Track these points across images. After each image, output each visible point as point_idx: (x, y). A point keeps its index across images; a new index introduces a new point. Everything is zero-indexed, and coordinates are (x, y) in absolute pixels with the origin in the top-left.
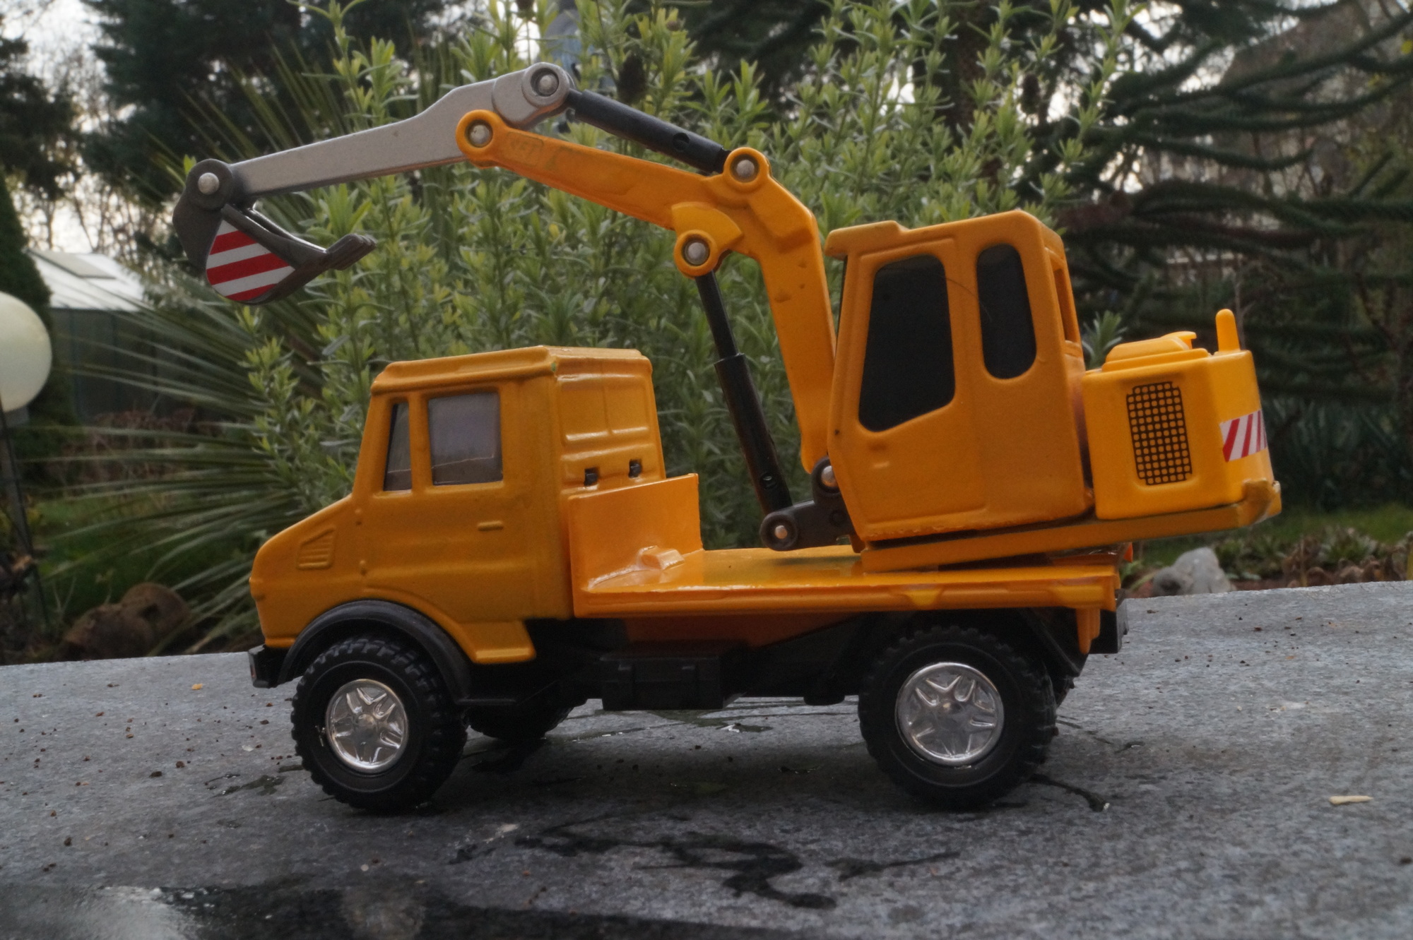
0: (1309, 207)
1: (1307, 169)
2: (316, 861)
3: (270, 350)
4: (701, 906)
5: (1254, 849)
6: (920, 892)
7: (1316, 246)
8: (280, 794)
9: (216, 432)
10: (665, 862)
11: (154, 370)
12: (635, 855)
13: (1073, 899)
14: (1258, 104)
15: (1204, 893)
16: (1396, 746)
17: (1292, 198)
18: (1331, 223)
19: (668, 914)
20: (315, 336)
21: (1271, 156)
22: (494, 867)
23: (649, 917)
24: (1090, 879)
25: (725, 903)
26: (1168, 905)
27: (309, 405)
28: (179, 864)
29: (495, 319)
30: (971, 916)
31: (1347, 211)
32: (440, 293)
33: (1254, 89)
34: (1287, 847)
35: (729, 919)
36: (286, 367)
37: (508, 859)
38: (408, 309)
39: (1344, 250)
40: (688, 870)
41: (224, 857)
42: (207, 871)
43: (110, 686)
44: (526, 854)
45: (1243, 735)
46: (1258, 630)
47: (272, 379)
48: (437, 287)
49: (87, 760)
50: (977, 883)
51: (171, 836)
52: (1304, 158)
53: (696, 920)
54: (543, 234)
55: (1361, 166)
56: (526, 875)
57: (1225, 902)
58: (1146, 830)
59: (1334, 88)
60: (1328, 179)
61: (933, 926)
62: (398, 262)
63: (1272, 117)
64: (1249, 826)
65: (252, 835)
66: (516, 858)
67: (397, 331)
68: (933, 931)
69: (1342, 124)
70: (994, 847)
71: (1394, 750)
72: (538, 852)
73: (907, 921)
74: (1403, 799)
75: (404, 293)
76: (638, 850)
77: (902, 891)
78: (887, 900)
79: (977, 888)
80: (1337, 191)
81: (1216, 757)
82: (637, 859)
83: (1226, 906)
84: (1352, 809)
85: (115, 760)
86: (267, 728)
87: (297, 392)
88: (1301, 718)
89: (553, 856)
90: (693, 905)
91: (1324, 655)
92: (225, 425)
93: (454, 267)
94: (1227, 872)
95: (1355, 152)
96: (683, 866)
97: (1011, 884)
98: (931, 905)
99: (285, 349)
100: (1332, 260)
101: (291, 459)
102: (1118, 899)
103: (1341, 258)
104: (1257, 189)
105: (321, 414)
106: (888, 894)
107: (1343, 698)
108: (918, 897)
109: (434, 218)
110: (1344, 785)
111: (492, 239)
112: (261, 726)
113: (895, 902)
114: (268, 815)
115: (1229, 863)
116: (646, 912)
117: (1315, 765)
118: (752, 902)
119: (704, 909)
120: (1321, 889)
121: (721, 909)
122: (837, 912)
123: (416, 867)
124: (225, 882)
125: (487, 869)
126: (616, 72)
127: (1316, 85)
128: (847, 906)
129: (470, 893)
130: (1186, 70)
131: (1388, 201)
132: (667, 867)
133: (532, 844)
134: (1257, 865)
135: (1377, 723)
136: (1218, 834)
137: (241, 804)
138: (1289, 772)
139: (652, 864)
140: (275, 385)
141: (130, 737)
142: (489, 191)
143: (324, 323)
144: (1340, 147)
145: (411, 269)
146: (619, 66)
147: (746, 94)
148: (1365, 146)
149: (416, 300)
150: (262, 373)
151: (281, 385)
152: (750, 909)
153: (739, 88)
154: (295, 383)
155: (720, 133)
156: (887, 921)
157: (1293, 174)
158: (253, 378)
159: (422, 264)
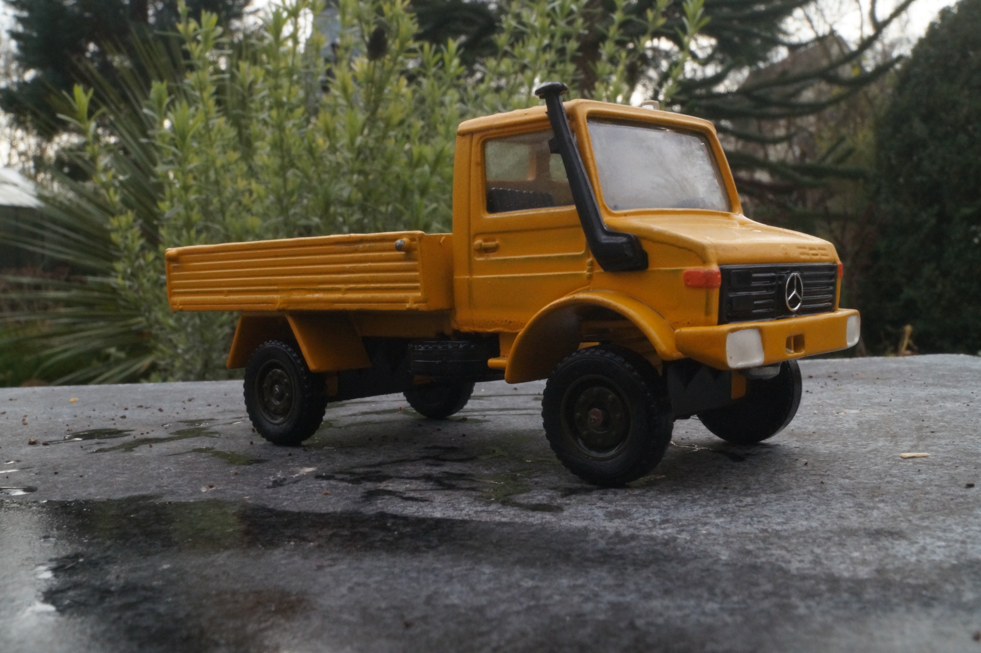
0: (795, 168)
1: (790, 146)
2: (166, 486)
3: (126, 218)
4: (461, 510)
5: (857, 480)
6: (624, 503)
7: (795, 195)
8: (136, 453)
9: (83, 282)
10: (429, 487)
12: (406, 484)
13: (738, 506)
14: (763, 102)
15: (833, 503)
16: (932, 430)
17: (783, 163)
18: (807, 179)
19: (438, 514)
20: (156, 210)
21: (769, 135)
22: (301, 490)
23: (423, 516)
24: (747, 496)
25: (479, 509)
26: (810, 509)
27: (151, 256)
28: (62, 488)
29: (279, 200)
30: (667, 515)
31: (817, 172)
32: (242, 184)
33: (762, 92)
34: (881, 479)
35: (484, 517)
36: (137, 229)
37: (311, 486)
38: (220, 193)
39: (813, 196)
40: (447, 492)
41: (96, 485)
42: (85, 492)
43: (11, 400)
44: (324, 483)
45: (825, 425)
46: (811, 377)
47: (127, 238)
48: (239, 180)
50: (665, 498)
51: (56, 473)
52: (788, 138)
53: (460, 518)
54: (314, 145)
55: (823, 146)
56: (326, 494)
57: (850, 507)
58: (776, 471)
59: (808, 96)
60: (803, 155)
61: (640, 520)
62: (214, 162)
63: (774, 110)
64: (849, 469)
65: (117, 473)
66: (318, 485)
67: (211, 208)
68: (640, 523)
69: (812, 119)
71: (932, 432)
72: (333, 482)
73: (620, 518)
74: (951, 456)
75: (217, 182)
76: (408, 481)
77: (610, 502)
78: (601, 507)
79: (665, 500)
80: (808, 161)
81: (810, 435)
82: (408, 486)
83: (851, 509)
84: (918, 460)
85: (14, 435)
86: (125, 420)
87: (143, 248)
88: (860, 417)
89: (345, 484)
90: (455, 510)
91: (861, 389)
92: (90, 279)
93: (250, 168)
94: (844, 492)
95: (821, 138)
96: (443, 489)
97: (689, 498)
98: (634, 510)
99: (136, 218)
100: (804, 204)
101: (137, 291)
102: (772, 506)
103: (809, 204)
104: (760, 154)
105: (158, 263)
106: (600, 504)
107: (885, 408)
108: (623, 505)
109: (240, 134)
110: (905, 449)
111: (279, 146)
112: (121, 419)
113: (607, 508)
114: (128, 463)
115: (842, 487)
116: (421, 513)
117: (881, 439)
118: (499, 508)
119: (464, 512)
120: (916, 500)
121: (476, 512)
122: (565, 513)
123: (243, 490)
124: (98, 497)
125: (296, 491)
126: (367, 38)
127: (798, 93)
128: (571, 510)
129: (285, 503)
130: (718, 79)
131: (841, 167)
132: (431, 490)
133: (328, 478)
134: (864, 488)
135: (913, 419)
136: (828, 472)
137: (108, 457)
138: (864, 443)
139: (419, 488)
140: (129, 242)
141: (25, 424)
142: (279, 114)
143: (162, 200)
144: (811, 135)
145: (223, 166)
146: (369, 34)
147: (451, 61)
148: (826, 134)
149: (225, 188)
150: (120, 233)
151: (133, 242)
152: (499, 512)
153: (447, 57)
154: (142, 241)
155: (433, 86)
156: (604, 518)
157: (781, 148)
158: (114, 237)
159: (230, 164)
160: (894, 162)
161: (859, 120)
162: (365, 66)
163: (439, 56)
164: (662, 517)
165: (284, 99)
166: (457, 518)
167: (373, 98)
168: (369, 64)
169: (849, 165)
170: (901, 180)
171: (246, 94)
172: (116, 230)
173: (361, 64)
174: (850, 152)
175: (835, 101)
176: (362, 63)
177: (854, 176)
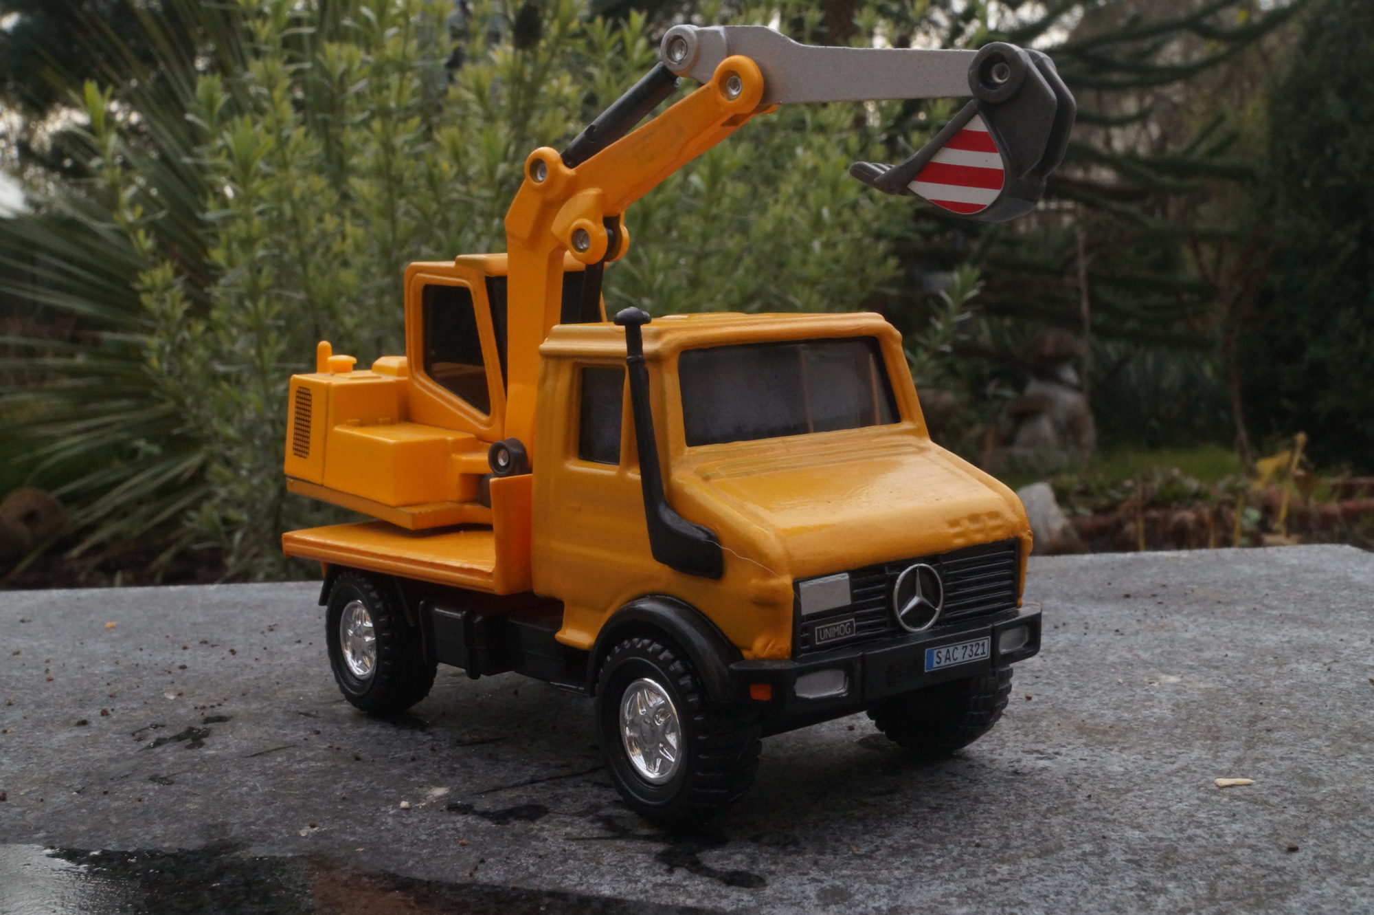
0: (1150, 164)
1: (1145, 126)
2: (254, 824)
3: (162, 273)
4: (636, 882)
5: (1151, 833)
6: (844, 872)
7: (1149, 201)
8: (208, 748)
9: (96, 341)
10: (596, 833)
11: (34, 279)
12: (566, 824)
13: (988, 883)
14: (1104, 64)
15: (1111, 878)
16: (1269, 725)
17: (1131, 154)
18: (1167, 180)
19: (606, 891)
20: (206, 260)
21: (1114, 113)
22: (430, 835)
23: (587, 893)
24: (1002, 861)
25: (659, 879)
26: (1079, 890)
27: (199, 327)
28: (117, 824)
29: (386, 253)
30: (897, 898)
31: (1180, 168)
32: (330, 223)
33: (1100, 50)
34: (1181, 831)
35: (665, 897)
36: (178, 290)
37: (443, 826)
38: (299, 237)
39: (1174, 205)
40: (620, 843)
41: (161, 817)
42: (147, 833)
43: (23, 621)
44: (460, 821)
45: (1128, 709)
46: (1127, 596)
47: (163, 301)
48: (327, 217)
49: (10, 704)
50: (897, 864)
51: (106, 793)
52: (1142, 117)
53: (634, 899)
54: (436, 171)
55: (1195, 126)
56: (463, 845)
57: (1131, 889)
58: (1049, 810)
59: (1173, 52)
60: (1164, 138)
62: (289, 193)
63: (1116, 77)
64: (1144, 808)
65: (187, 794)
66: (451, 825)
67: (286, 257)
69: (1179, 86)
70: (908, 825)
71: (1269, 730)
72: (471, 819)
73: (836, 903)
74: (1282, 783)
75: (295, 221)
76: (568, 820)
77: (827, 870)
78: (814, 880)
79: (898, 868)
80: (1171, 148)
81: (1105, 732)
82: (568, 829)
83: (1132, 893)
84: (1237, 792)
85: (38, 706)
86: (187, 674)
87: (187, 315)
88: (1178, 692)
89: (486, 824)
90: (629, 881)
91: (1191, 626)
92: (107, 335)
93: (345, 197)
94: (1129, 857)
95: (1190, 112)
96: (614, 838)
97: (929, 865)
98: (857, 886)
99: (178, 273)
100: (1165, 213)
101: (179, 378)
102: (1032, 883)
103: (1172, 211)
104: (1097, 142)
105: (209, 336)
106: (814, 873)
107: (1215, 672)
108: (843, 876)
109: (328, 149)
110: (1226, 766)
111: (385, 174)
112: (180, 671)
113: (822, 882)
114: (199, 771)
115: (1129, 848)
116: (584, 887)
117: (1198, 743)
118: (685, 879)
119: (640, 886)
120: (1218, 876)
121: (656, 885)
122: (768, 891)
123: (353, 833)
124: (166, 845)
125: (423, 837)
126: (512, 17)
127: (1157, 48)
128: (777, 886)
129: (411, 863)
130: (1038, 29)
131: (1219, 161)
132: (599, 838)
133: (465, 810)
134: (1156, 850)
135: (1249, 700)
136: (1116, 815)
137: (171, 758)
138: (1174, 751)
139: (584, 835)
140: (167, 306)
141: (50, 680)
142: (384, 128)
143: (214, 247)
144: (1176, 107)
145: (303, 199)
146: (515, 11)
147: (635, 41)
148: (1199, 107)
149: (307, 229)
150: (155, 295)
151: (173, 306)
152: (684, 887)
153: (628, 37)
154: (186, 306)
155: (608, 81)
156: (816, 901)
157: (1132, 131)
158: (145, 299)
159: (314, 194)
160: (1296, 156)
161: (1247, 85)
162: (510, 58)
163: (616, 36)
164: (890, 902)
165: (392, 104)
166: (629, 898)
167: (521, 104)
168: (515, 54)
169: (1230, 159)
170: (1307, 184)
171: (336, 90)
172: (149, 291)
173: (504, 53)
174: (1233, 137)
175: (1211, 63)
176: (506, 53)
177: (1241, 175)
